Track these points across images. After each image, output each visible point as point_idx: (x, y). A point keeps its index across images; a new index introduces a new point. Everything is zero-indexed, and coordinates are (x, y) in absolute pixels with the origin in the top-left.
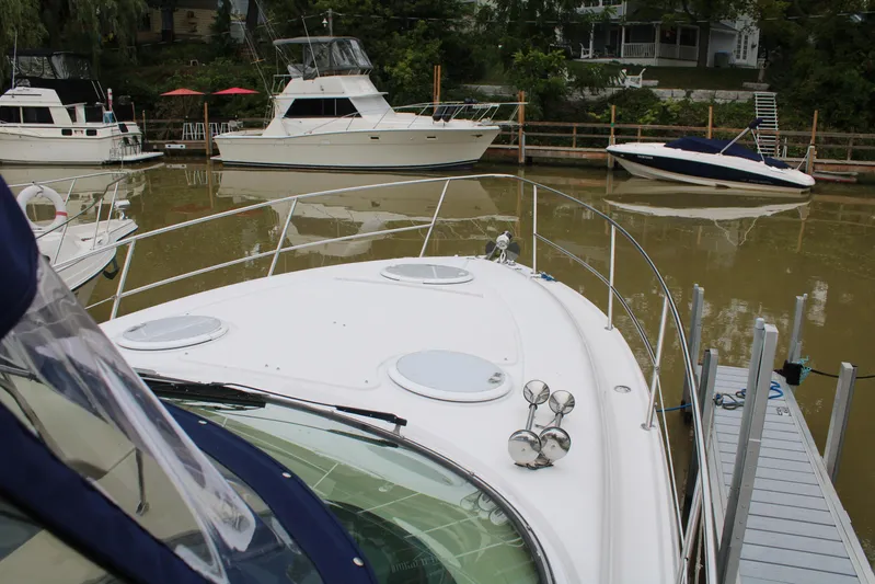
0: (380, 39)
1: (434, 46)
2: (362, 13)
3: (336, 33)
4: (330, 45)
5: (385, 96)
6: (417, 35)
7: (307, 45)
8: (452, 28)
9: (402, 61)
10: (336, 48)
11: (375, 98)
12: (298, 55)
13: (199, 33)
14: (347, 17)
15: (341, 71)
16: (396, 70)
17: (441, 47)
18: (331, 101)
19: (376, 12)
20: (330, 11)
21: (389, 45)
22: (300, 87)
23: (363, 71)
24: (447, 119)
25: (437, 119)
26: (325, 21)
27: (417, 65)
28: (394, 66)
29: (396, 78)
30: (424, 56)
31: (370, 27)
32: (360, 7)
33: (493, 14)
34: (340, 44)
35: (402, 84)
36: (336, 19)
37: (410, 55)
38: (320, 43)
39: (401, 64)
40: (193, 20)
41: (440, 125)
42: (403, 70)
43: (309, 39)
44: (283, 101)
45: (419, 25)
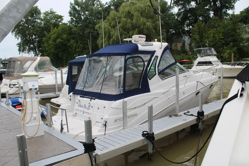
0: (221, 48)
1: (235, 49)
2: (216, 42)
3: (209, 47)
4: (207, 49)
5: (220, 61)
6: (230, 46)
7: (202, 50)
8: (241, 44)
9: (226, 53)
10: (208, 50)
11: (217, 61)
12: (199, 52)
13: (178, 48)
14: (212, 43)
15: (209, 55)
16: (224, 55)
17: (237, 49)
18: (207, 62)
19: (220, 42)
20: (208, 42)
21: (223, 49)
22: (200, 59)
23: (215, 55)
24: (235, 66)
25: (232, 65)
26: (206, 44)
27: (230, 54)
29: (224, 57)
30: (232, 51)
31: (218, 45)
34: (209, 49)
35: (226, 59)
36: (209, 43)
37: (228, 51)
38: (205, 49)
39: (226, 54)
40: (177, 45)
41: (233, 67)
42: (226, 55)
43: (202, 48)
44: (196, 62)
45: (231, 44)
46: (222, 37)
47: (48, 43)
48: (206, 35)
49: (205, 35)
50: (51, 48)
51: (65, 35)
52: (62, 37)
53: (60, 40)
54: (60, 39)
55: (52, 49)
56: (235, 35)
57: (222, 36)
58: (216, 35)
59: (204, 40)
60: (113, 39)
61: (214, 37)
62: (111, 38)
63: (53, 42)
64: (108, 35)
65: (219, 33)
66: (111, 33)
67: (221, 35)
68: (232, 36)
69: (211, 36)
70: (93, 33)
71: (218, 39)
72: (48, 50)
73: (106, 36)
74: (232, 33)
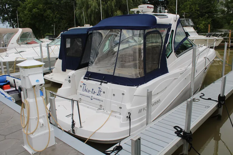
0: (196, 19)
1: (210, 20)
2: (192, 13)
3: (185, 18)
4: (184, 20)
5: (197, 32)
6: (206, 17)
8: (215, 16)
9: (201, 24)
11: (194, 32)
14: (188, 14)
15: (186, 26)
16: (200, 26)
17: (212, 20)
19: (196, 13)
20: (185, 13)
21: (198, 20)
23: (192, 26)
24: (210, 36)
25: (207, 36)
26: (183, 15)
27: (205, 25)
28: (199, 25)
29: (200, 28)
30: (207, 22)
31: (194, 16)
32: (192, 12)
33: (226, 11)
34: (186, 20)
35: (201, 30)
36: (186, 14)
37: (203, 22)
38: (182, 20)
39: (201, 25)
41: (208, 38)
42: (201, 26)
45: (206, 15)
46: (198, 9)
47: (24, 13)
48: (183, 6)
49: (182, 6)
50: (27, 19)
51: (41, 5)
52: (38, 7)
53: (36, 10)
54: (36, 9)
55: (28, 20)
56: (210, 7)
57: (198, 7)
58: (192, 6)
59: (181, 11)
60: (91, 9)
61: (190, 8)
63: (29, 12)
64: (86, 5)
65: (195, 4)
66: (89, 3)
67: (197, 6)
68: (207, 7)
69: (187, 8)
71: (194, 10)
72: (24, 20)
73: (83, 6)
74: (207, 5)
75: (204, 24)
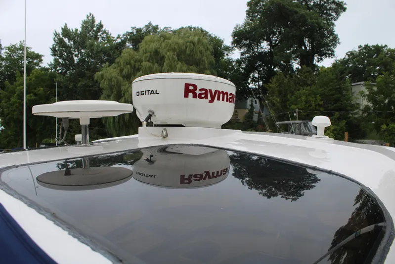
1: (343, 123)
2: (311, 110)
3: (300, 119)
4: (300, 124)
7: (290, 124)
8: (351, 115)
10: (302, 125)
13: (239, 118)
14: (305, 112)
17: (346, 124)
19: (317, 110)
20: (297, 110)
26: (295, 114)
27: (335, 132)
30: (339, 128)
32: (310, 108)
33: (370, 109)
34: (304, 123)
36: (299, 113)
37: (332, 128)
38: (296, 124)
39: (329, 132)
40: (237, 113)
42: (329, 134)
43: (291, 122)
45: (336, 115)
46: (321, 103)
47: (10, 100)
48: (293, 97)
49: (291, 97)
50: (15, 111)
51: (42, 89)
52: (36, 91)
53: (31, 96)
54: (32, 94)
55: (16, 113)
56: (342, 99)
57: (321, 100)
58: (311, 99)
59: (290, 106)
60: (125, 99)
61: (306, 102)
62: (122, 97)
63: (18, 99)
64: (115, 93)
65: (315, 94)
66: (123, 88)
67: (319, 98)
68: (337, 101)
69: (301, 100)
70: (92, 86)
71: (313, 105)
72: (8, 114)
74: (336, 96)
75: (334, 130)
